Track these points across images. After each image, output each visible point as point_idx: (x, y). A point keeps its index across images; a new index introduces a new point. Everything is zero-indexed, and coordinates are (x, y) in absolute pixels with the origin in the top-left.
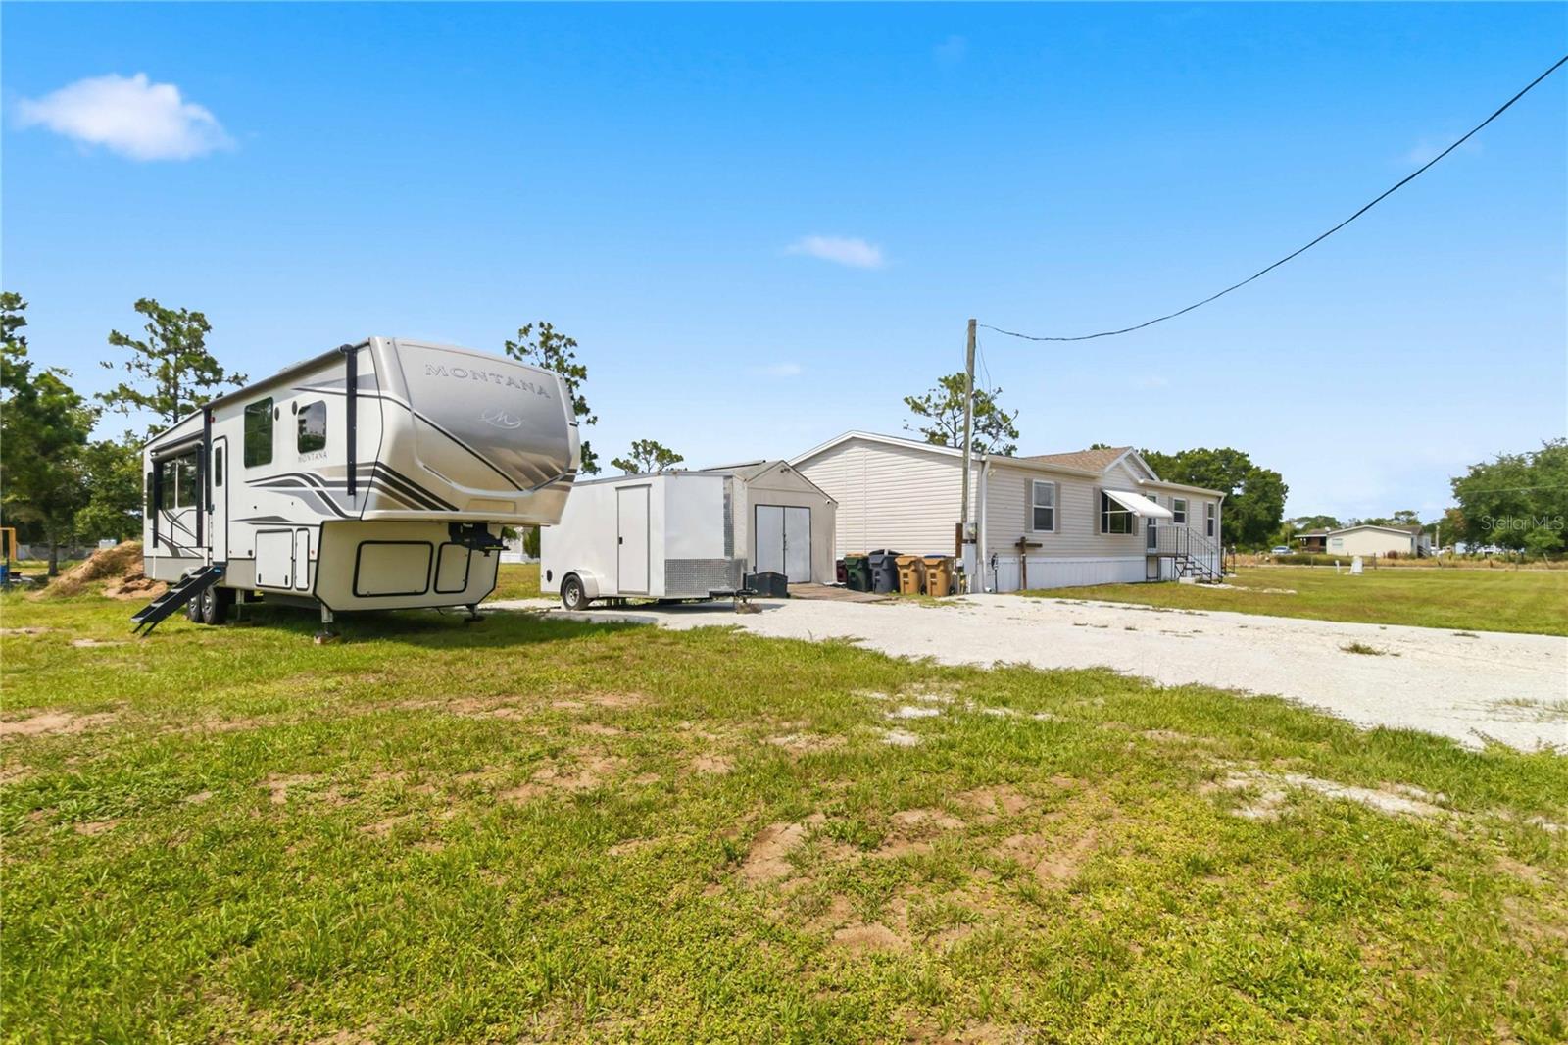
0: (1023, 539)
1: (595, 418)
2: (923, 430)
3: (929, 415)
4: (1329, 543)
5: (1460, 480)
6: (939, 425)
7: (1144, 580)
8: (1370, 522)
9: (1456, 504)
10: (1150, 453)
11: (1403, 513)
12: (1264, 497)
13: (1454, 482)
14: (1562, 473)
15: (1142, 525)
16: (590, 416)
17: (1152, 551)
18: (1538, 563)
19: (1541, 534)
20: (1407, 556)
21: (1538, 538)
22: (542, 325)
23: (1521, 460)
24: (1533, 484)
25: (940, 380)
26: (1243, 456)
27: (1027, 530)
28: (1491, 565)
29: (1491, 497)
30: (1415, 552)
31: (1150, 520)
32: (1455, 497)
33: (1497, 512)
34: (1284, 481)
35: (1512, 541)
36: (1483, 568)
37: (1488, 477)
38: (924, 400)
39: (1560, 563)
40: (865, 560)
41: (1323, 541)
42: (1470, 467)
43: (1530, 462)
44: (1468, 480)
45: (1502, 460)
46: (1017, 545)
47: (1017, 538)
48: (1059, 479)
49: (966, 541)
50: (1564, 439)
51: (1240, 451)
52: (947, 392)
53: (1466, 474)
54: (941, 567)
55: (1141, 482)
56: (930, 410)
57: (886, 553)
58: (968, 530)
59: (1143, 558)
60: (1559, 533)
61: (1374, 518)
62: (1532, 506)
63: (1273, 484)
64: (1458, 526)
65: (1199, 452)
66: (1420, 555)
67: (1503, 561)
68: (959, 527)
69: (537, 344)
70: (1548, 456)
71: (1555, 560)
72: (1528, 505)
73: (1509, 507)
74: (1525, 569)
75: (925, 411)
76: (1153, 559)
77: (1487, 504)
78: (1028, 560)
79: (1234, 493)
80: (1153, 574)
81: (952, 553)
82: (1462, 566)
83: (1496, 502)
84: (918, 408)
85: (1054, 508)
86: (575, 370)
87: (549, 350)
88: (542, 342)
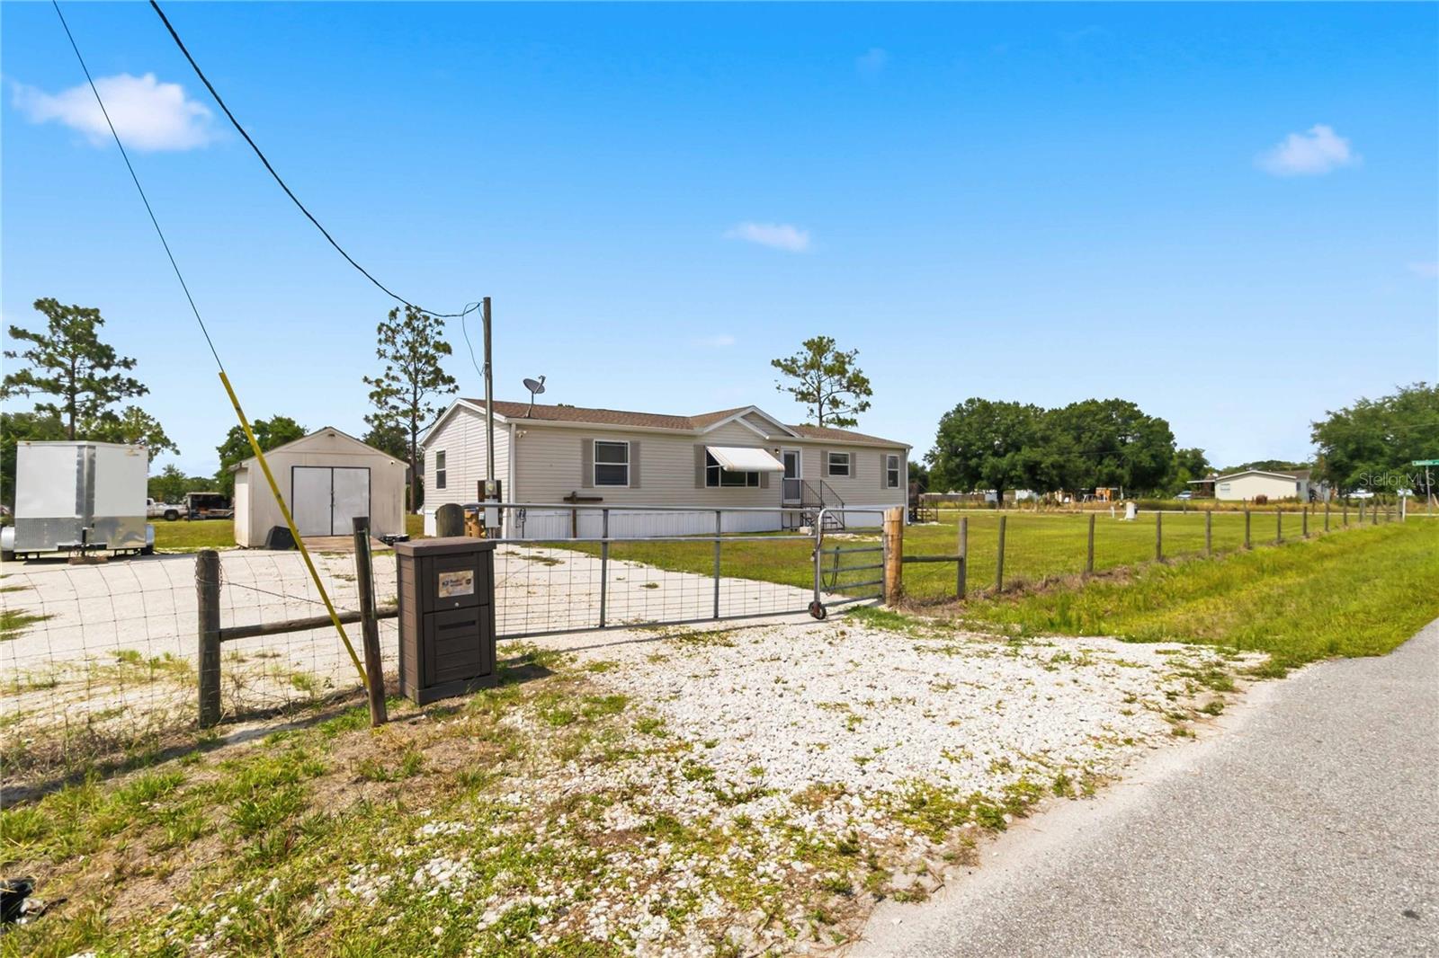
0: (575, 493)
2: (791, 390)
3: (799, 376)
4: (1218, 487)
5: (1320, 425)
6: (804, 384)
7: (778, 529)
12: (1148, 443)
15: (777, 478)
17: (793, 502)
22: (409, 308)
25: (803, 344)
27: (586, 483)
29: (1348, 441)
34: (1172, 429)
37: (1348, 421)
41: (1212, 487)
42: (1331, 413)
43: (1387, 406)
44: (1330, 424)
46: (566, 499)
47: (568, 493)
48: (636, 438)
49: (489, 498)
52: (810, 355)
54: (474, 520)
55: (768, 437)
56: (796, 372)
58: (489, 487)
63: (1161, 431)
64: (1327, 468)
68: (481, 484)
69: (403, 324)
70: (1404, 400)
73: (1362, 452)
75: (793, 373)
77: (1345, 448)
78: (580, 513)
79: (1127, 442)
84: (787, 370)
85: (628, 464)
86: (438, 346)
87: (413, 330)
88: (406, 323)
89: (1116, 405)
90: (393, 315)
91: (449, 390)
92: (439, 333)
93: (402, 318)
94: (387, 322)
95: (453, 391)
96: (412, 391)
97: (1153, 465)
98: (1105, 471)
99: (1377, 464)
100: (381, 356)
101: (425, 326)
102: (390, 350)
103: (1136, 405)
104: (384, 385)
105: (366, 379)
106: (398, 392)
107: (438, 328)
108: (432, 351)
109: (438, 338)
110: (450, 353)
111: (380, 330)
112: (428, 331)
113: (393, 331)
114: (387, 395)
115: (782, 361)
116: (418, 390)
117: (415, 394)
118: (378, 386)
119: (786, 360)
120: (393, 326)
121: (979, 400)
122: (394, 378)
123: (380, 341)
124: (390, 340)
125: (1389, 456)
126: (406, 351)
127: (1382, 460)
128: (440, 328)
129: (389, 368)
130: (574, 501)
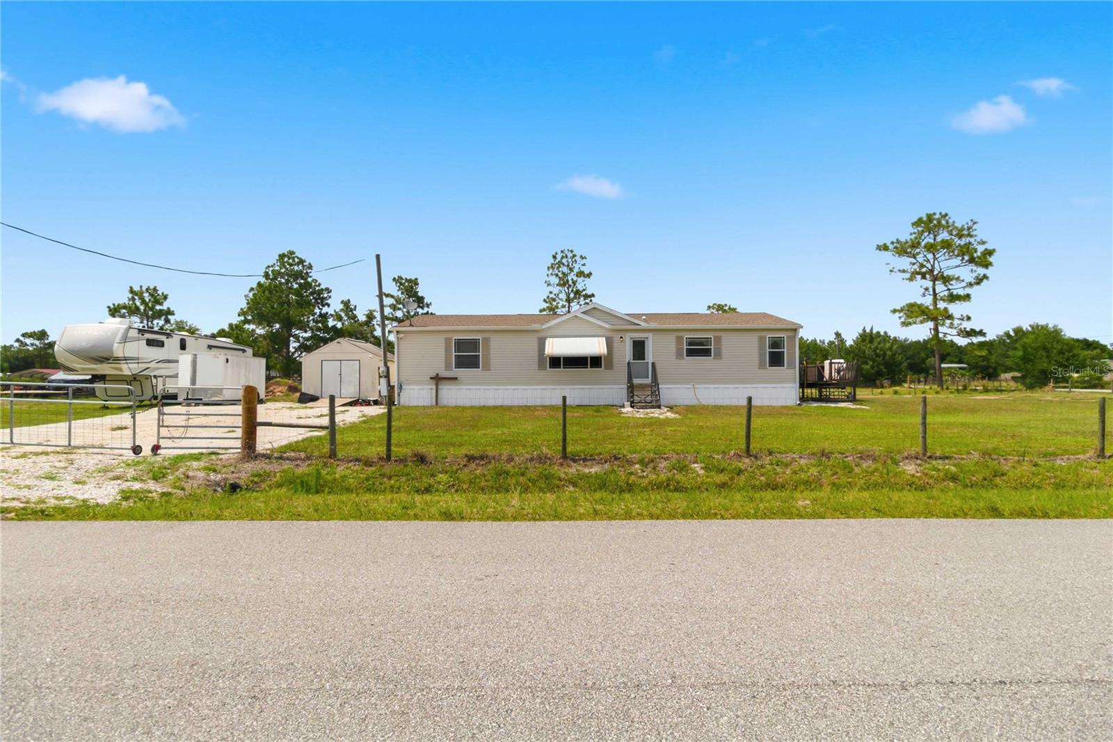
0: (437, 374)
15: (621, 361)
27: (448, 367)
46: (432, 378)
48: (487, 335)
55: (611, 327)
59: (624, 386)
85: (481, 353)
92: (584, 265)
130: (437, 379)
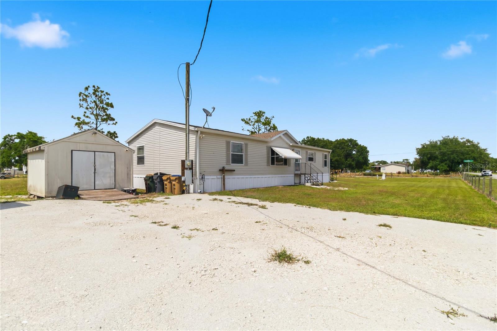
0: (223, 167)
1: (116, 123)
2: (248, 130)
3: (250, 125)
4: (381, 169)
5: (418, 149)
6: (253, 128)
7: (293, 184)
8: (395, 163)
9: (417, 157)
10: (325, 139)
11: (405, 160)
12: (362, 154)
13: (417, 149)
14: (448, 147)
15: (293, 162)
16: (114, 122)
17: (297, 172)
18: (441, 176)
19: (442, 166)
20: (404, 173)
21: (441, 167)
22: (94, 86)
23: (436, 142)
24: (440, 150)
25: (254, 113)
26: (356, 141)
27: (228, 163)
28: (427, 176)
29: (428, 154)
30: (407, 172)
31: (297, 160)
32: (417, 154)
33: (429, 159)
34: (368, 149)
35: (434, 168)
36: (425, 177)
37: (427, 148)
38: (248, 120)
39: (447, 175)
40: (152, 177)
41: (380, 168)
42: (422, 145)
43: (439, 143)
44: (421, 149)
45: (431, 142)
46: (220, 170)
47: (221, 168)
48: (246, 142)
49: (187, 169)
50: (448, 136)
51: (355, 140)
52: (256, 117)
53: (420, 147)
54: (177, 181)
55: (291, 144)
56: (250, 124)
57: (159, 174)
58: (188, 163)
59: (294, 175)
60: (447, 166)
61: (396, 161)
62: (439, 157)
63: (364, 150)
64: (418, 163)
65: (342, 140)
66: (408, 173)
67: (431, 175)
68: (183, 162)
69: (91, 93)
70: (444, 141)
71: (446, 175)
72: (438, 157)
73: (432, 158)
74: (437, 178)
75: (249, 124)
76: (298, 176)
77: (427, 156)
78: (226, 177)
79: (353, 153)
80: (297, 181)
81: (180, 174)
82: (419, 176)
83: (429, 156)
84: (247, 123)
85: (244, 154)
86: (107, 104)
87: (96, 96)
88: (93, 93)
89: (351, 141)
90: (87, 89)
91: (113, 124)
92: (108, 99)
93: (91, 90)
94: (83, 92)
95: (115, 124)
96: (95, 123)
97: (363, 161)
98: (349, 163)
99: (437, 162)
100: (81, 106)
101: (102, 95)
102: (85, 105)
103: (357, 141)
104: (81, 120)
105: (73, 117)
106: (88, 123)
107: (107, 97)
108: (105, 106)
109: (107, 101)
110: (113, 108)
111: (80, 95)
112: (103, 97)
113: (86, 96)
114: (83, 124)
115: (245, 119)
116: (98, 123)
117: (97, 124)
118: (79, 120)
119: (247, 119)
120: (86, 93)
121: (310, 137)
122: (87, 117)
123: (80, 100)
124: (85, 100)
125: (440, 159)
126: (93, 105)
127: (438, 160)
128: (108, 96)
129: (85, 112)
130: (223, 171)
